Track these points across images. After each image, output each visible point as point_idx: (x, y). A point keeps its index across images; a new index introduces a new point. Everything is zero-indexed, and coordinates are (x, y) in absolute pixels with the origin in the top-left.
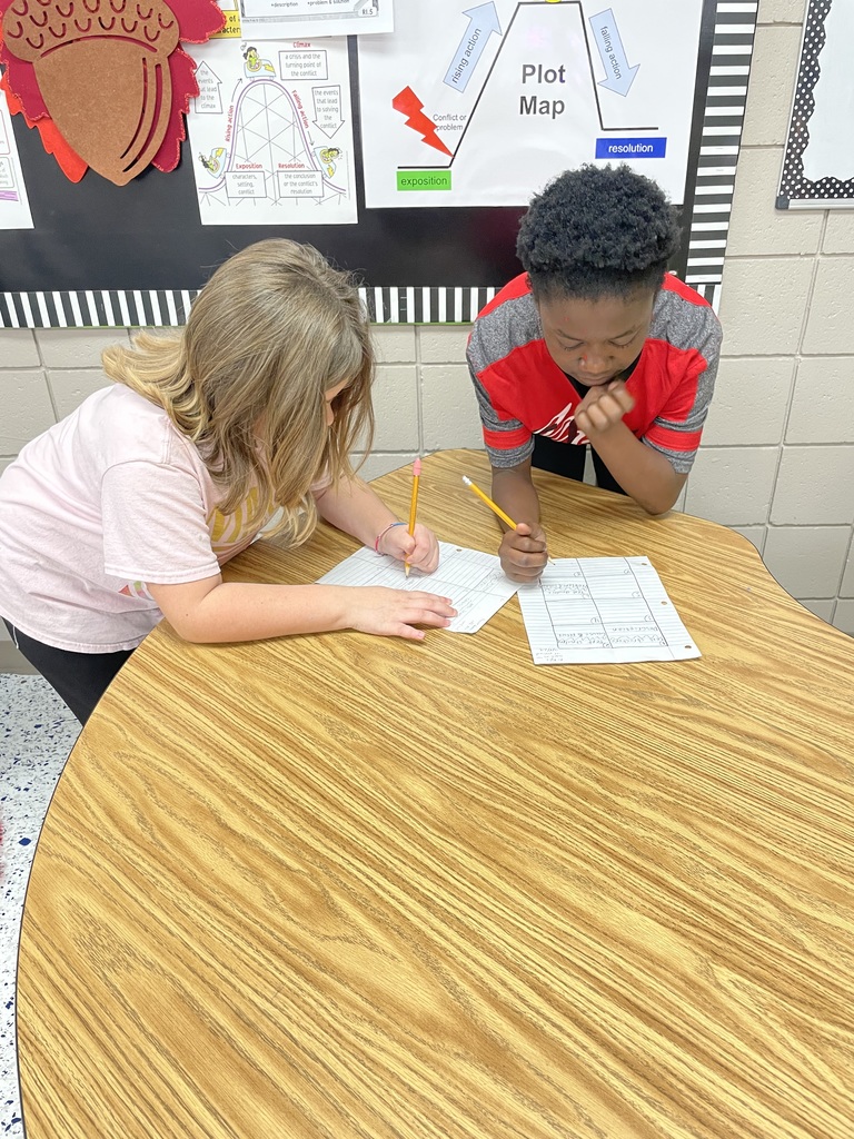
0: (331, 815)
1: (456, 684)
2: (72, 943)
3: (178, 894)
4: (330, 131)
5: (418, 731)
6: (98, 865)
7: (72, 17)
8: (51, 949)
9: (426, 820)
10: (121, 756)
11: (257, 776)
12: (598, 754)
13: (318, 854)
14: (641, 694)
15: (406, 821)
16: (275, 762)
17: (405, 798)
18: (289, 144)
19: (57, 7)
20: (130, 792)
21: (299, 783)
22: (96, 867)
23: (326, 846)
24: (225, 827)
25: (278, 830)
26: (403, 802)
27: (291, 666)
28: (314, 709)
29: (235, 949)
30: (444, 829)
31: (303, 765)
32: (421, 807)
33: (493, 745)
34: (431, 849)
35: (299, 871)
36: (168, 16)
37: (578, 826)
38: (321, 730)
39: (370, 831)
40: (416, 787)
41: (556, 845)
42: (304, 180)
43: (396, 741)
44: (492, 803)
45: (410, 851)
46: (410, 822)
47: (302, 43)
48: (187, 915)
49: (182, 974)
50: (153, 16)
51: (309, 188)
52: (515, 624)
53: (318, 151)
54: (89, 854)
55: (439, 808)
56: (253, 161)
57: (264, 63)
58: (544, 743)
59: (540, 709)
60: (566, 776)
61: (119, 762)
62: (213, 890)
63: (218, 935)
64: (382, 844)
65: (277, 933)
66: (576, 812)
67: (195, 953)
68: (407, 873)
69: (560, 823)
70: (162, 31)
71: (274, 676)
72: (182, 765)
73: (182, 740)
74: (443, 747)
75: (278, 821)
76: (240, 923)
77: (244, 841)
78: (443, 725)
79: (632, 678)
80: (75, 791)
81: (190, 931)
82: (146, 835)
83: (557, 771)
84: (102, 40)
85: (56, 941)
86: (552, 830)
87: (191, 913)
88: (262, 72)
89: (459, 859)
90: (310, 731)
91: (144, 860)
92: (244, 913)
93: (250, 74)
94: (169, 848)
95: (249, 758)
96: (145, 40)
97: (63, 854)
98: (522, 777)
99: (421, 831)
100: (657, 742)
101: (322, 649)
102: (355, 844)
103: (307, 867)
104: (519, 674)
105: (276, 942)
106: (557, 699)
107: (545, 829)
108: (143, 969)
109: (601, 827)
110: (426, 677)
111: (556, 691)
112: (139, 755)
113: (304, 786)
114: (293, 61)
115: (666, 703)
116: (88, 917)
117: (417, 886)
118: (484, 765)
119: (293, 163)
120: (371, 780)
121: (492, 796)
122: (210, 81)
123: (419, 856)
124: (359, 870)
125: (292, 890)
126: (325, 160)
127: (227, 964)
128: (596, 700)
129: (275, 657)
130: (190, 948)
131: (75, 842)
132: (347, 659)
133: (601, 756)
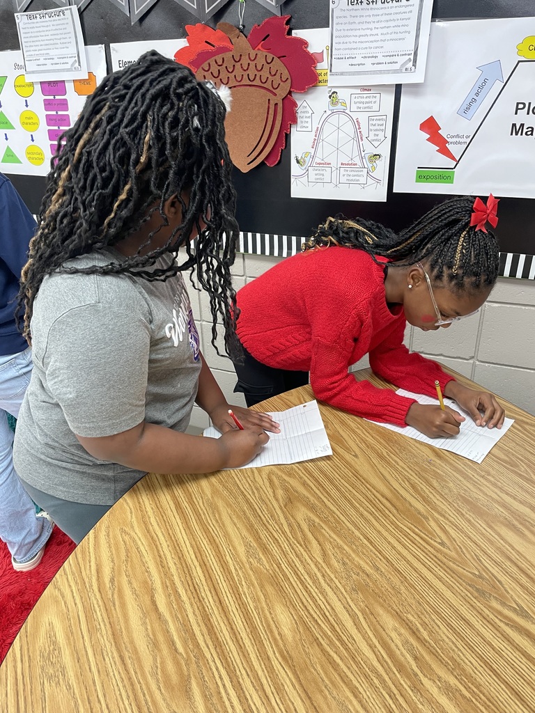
0: (219, 619)
1: (344, 542)
2: (38, 652)
3: (107, 642)
4: (376, 144)
5: (303, 571)
6: (76, 604)
7: (234, 73)
8: (26, 653)
9: (277, 646)
10: (123, 531)
11: (189, 572)
12: (425, 634)
13: (198, 645)
14: (481, 593)
15: (264, 641)
16: (204, 565)
17: (272, 622)
18: (349, 151)
19: (226, 67)
20: (115, 559)
21: (211, 586)
22: (74, 605)
23: (205, 642)
24: (154, 603)
25: (183, 617)
26: (269, 626)
27: (245, 496)
28: (245, 533)
29: (119, 697)
30: (287, 658)
31: (220, 573)
32: (280, 634)
33: (349, 600)
34: (271, 670)
35: (181, 654)
36: (286, 74)
37: (384, 693)
38: (241, 550)
39: (237, 641)
40: (282, 616)
41: (360, 702)
42: (356, 173)
43: (285, 575)
44: (328, 649)
45: (256, 667)
46: (266, 643)
47: (366, 88)
48: (104, 660)
49: (82, 701)
50: (277, 74)
51: (357, 178)
52: (408, 505)
53: (367, 156)
54: (75, 594)
55: (290, 638)
56: (326, 160)
57: (341, 101)
58: (388, 612)
59: (396, 581)
60: (393, 646)
61: (120, 535)
62: (126, 648)
63: (114, 682)
64: (241, 654)
65: (147, 696)
66: (387, 678)
67: (96, 690)
68: (247, 684)
69: (372, 685)
70: (282, 83)
71: (231, 500)
72: (151, 549)
73: (159, 531)
74: (314, 590)
75: (185, 611)
76: (130, 679)
77: (160, 618)
78: (322, 572)
79: (480, 577)
80: (89, 548)
81: (101, 672)
82: (110, 593)
83: (388, 639)
84: (248, 87)
85: (31, 649)
86: (363, 689)
87: (107, 659)
88: (339, 107)
89: (286, 687)
90: (235, 548)
91: (100, 610)
92: (136, 673)
93: (331, 108)
94: (117, 606)
95: (190, 556)
96: (271, 89)
97: (63, 590)
98: (359, 635)
99: (271, 654)
100: (478, 639)
101: (269, 489)
102: (224, 647)
103: (187, 653)
104: (394, 547)
105: (143, 702)
106: (413, 577)
107: (358, 685)
108: (64, 688)
109: (401, 700)
110: (327, 531)
111: (415, 570)
112: (133, 534)
113: (212, 590)
114: (360, 100)
115: (499, 607)
116: (54, 638)
117: (248, 697)
118: (336, 615)
119: (350, 162)
120: (256, 600)
121: (331, 643)
122: (307, 112)
123: (260, 673)
124: (217, 669)
125: (170, 667)
126: (371, 161)
127: (109, 706)
128: (443, 587)
129: (238, 486)
130: (95, 685)
131: (72, 584)
132: (281, 500)
133: (427, 638)
